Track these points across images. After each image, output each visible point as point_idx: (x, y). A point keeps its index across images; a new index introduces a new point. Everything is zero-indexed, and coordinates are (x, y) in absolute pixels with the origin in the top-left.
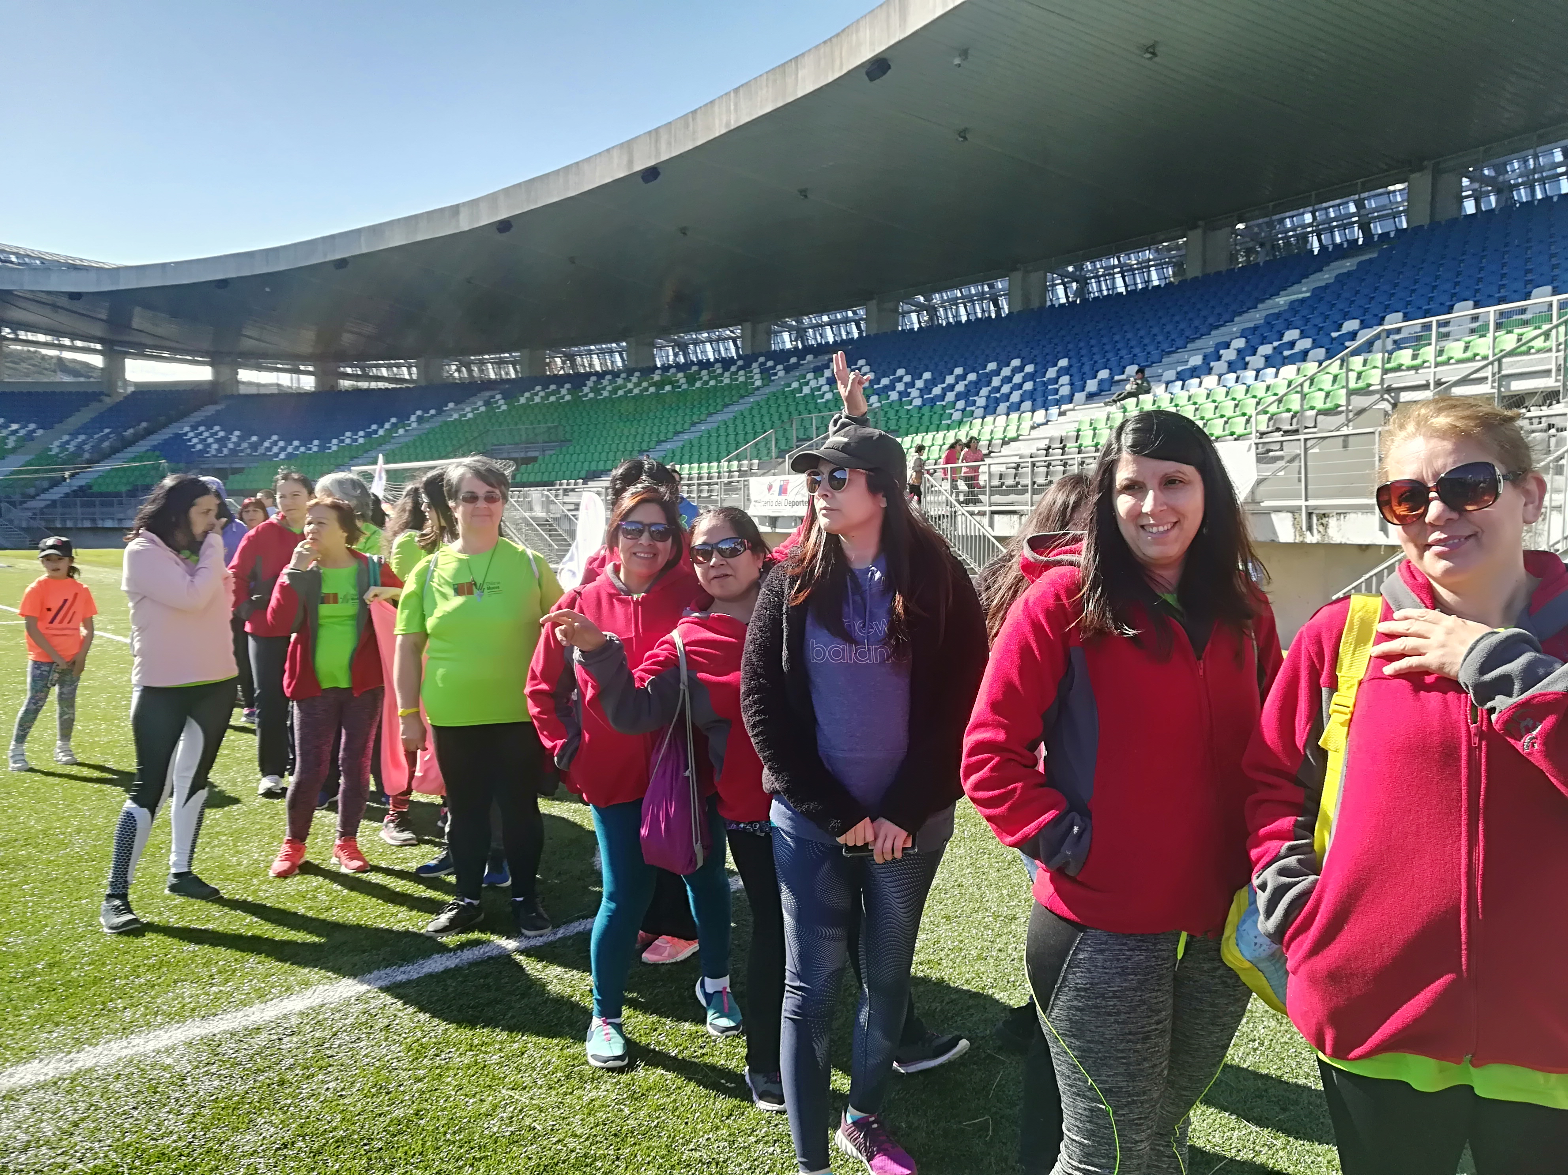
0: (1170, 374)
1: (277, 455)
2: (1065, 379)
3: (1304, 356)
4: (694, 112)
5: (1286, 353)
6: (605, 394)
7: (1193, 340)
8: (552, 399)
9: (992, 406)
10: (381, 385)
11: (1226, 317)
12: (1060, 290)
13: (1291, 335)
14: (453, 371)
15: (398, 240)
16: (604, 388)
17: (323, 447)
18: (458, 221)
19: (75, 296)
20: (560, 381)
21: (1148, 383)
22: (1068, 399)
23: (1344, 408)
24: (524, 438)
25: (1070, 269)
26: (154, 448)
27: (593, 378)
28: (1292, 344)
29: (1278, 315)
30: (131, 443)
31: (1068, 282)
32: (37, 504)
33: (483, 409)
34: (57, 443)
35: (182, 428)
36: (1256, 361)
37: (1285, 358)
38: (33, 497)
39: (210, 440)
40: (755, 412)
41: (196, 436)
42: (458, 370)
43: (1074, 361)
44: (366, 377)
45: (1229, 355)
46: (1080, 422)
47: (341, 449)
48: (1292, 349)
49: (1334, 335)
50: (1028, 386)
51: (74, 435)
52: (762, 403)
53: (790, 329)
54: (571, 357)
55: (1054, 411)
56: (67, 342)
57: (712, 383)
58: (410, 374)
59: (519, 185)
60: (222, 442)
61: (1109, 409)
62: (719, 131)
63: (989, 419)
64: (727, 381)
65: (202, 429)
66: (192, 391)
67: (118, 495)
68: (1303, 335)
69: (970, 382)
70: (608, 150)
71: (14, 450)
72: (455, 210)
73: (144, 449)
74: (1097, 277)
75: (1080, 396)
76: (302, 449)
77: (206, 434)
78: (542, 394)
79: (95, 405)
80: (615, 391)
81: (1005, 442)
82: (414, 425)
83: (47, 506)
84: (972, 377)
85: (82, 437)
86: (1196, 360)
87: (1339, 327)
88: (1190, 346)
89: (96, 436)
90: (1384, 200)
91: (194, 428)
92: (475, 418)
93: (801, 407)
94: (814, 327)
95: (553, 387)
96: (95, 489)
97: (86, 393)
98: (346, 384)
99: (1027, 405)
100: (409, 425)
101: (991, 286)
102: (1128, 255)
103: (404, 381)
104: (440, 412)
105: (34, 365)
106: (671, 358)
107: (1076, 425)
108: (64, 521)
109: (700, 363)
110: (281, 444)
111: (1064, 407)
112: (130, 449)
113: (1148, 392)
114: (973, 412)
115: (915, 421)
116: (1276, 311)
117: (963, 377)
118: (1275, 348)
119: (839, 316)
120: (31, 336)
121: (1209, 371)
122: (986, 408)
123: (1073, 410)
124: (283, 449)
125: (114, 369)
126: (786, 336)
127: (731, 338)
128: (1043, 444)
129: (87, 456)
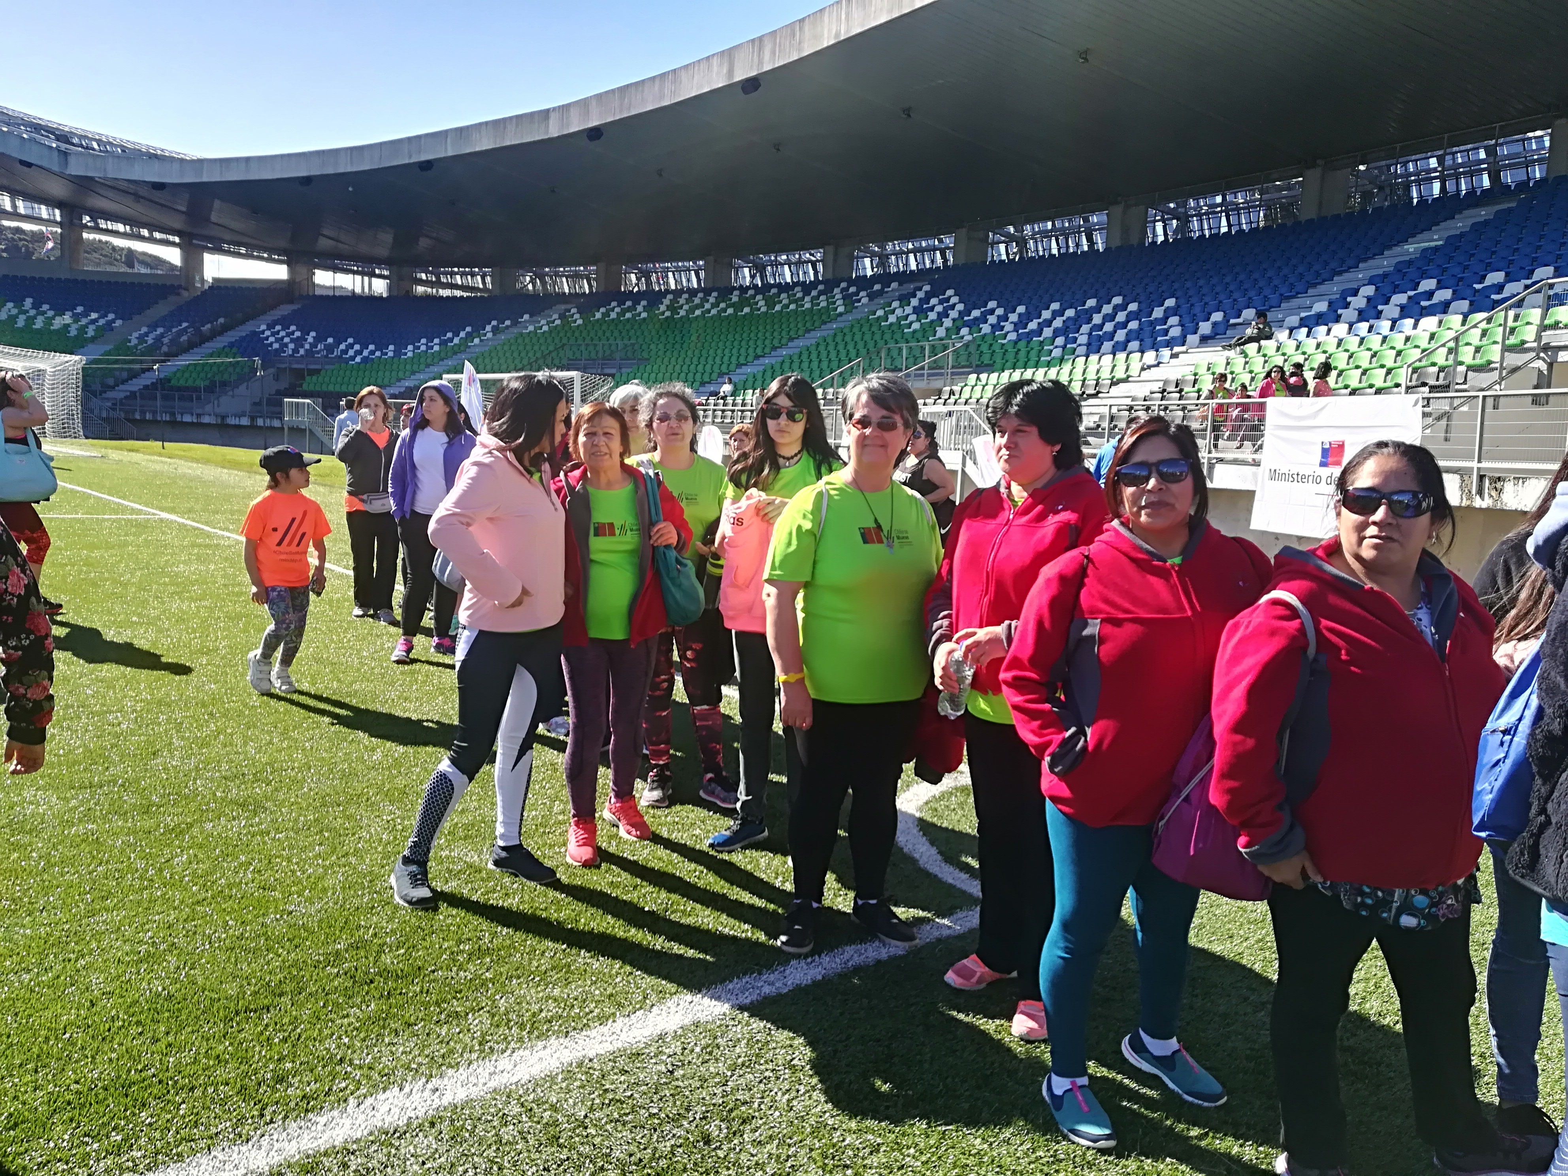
0: (1294, 320)
1: (353, 358)
2: (1173, 320)
3: (1444, 308)
4: (802, 21)
5: (1424, 303)
6: (682, 313)
7: (1315, 285)
8: (628, 315)
9: (1095, 344)
10: (458, 293)
11: (1350, 262)
12: (1159, 227)
13: (1428, 284)
14: (527, 282)
15: (484, 144)
16: (681, 307)
17: (398, 353)
18: (547, 126)
19: (159, 186)
20: (636, 297)
21: (1270, 328)
22: (1180, 341)
23: (1498, 365)
24: (600, 355)
25: (1172, 205)
26: (231, 345)
27: (670, 297)
28: (1430, 295)
29: (1410, 263)
30: (210, 338)
31: (1169, 219)
32: (119, 394)
33: (558, 322)
34: (136, 335)
35: (259, 327)
36: (1391, 310)
37: (1423, 308)
38: (112, 388)
39: (287, 340)
40: (839, 339)
41: (273, 334)
42: (532, 281)
43: (1182, 301)
44: (439, 284)
45: (1358, 302)
46: (1196, 366)
47: (417, 357)
48: (1429, 300)
49: (1477, 286)
50: (1133, 325)
51: (153, 327)
52: (846, 330)
53: (873, 255)
54: (647, 275)
55: (1166, 353)
56: (145, 232)
57: (793, 307)
58: (484, 282)
59: (613, 91)
60: (299, 342)
61: (1227, 353)
62: (827, 41)
63: (1094, 358)
64: (808, 306)
65: (278, 328)
66: (268, 289)
67: (196, 389)
68: (1441, 286)
69: (1069, 318)
70: (708, 58)
71: (93, 339)
72: (545, 114)
73: (221, 345)
74: (1199, 215)
75: (1192, 339)
76: (378, 354)
77: (282, 334)
78: (617, 310)
79: (172, 299)
80: (692, 310)
81: (1114, 383)
82: (490, 335)
83: (126, 397)
84: (1070, 313)
85: (160, 330)
86: (1321, 307)
87: (1482, 279)
88: (1311, 292)
89: (174, 330)
90: (1517, 148)
91: (270, 327)
92: (551, 331)
93: (887, 336)
94: (898, 254)
95: (629, 303)
96: (174, 382)
97: (164, 286)
98: (420, 289)
99: (1134, 345)
100: (485, 335)
101: (1086, 220)
102: (1235, 193)
103: (477, 289)
104: (515, 323)
105: (105, 256)
106: (748, 279)
107: (1192, 368)
108: (143, 413)
109: (779, 286)
110: (357, 347)
111: (1176, 349)
112: (207, 344)
113: (1269, 337)
114: (1075, 349)
115: (1010, 356)
116: (1407, 258)
117: (1060, 313)
118: (1410, 298)
119: (924, 244)
120: (110, 225)
121: (1337, 319)
122: (1089, 345)
123: (1186, 352)
124: (359, 352)
125: (193, 263)
126: (867, 261)
127: (810, 261)
128: (1157, 386)
129: (165, 349)
